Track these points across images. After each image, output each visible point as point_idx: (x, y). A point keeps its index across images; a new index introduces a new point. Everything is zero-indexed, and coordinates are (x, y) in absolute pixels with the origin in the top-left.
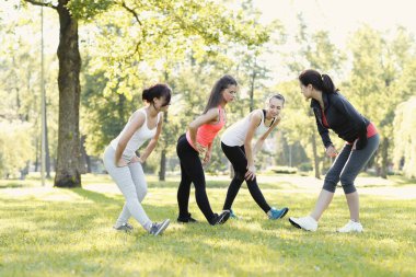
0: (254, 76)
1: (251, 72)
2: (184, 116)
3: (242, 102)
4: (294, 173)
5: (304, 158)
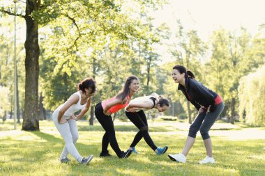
0: (150, 59)
1: (148, 56)
2: (106, 84)
3: (143, 75)
4: (175, 120)
5: (182, 111)
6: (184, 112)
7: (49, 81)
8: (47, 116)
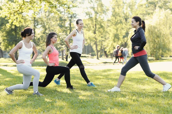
0: (71, 17)
1: (70, 16)
2: (42, 34)
3: (66, 28)
5: (92, 51)
6: (94, 51)
7: (4, 32)
8: (4, 55)
